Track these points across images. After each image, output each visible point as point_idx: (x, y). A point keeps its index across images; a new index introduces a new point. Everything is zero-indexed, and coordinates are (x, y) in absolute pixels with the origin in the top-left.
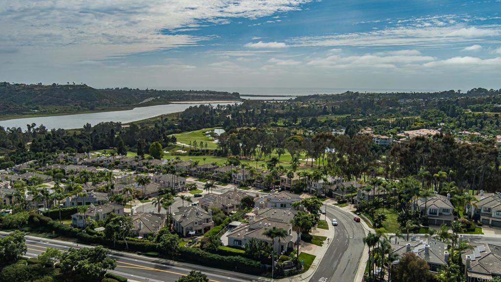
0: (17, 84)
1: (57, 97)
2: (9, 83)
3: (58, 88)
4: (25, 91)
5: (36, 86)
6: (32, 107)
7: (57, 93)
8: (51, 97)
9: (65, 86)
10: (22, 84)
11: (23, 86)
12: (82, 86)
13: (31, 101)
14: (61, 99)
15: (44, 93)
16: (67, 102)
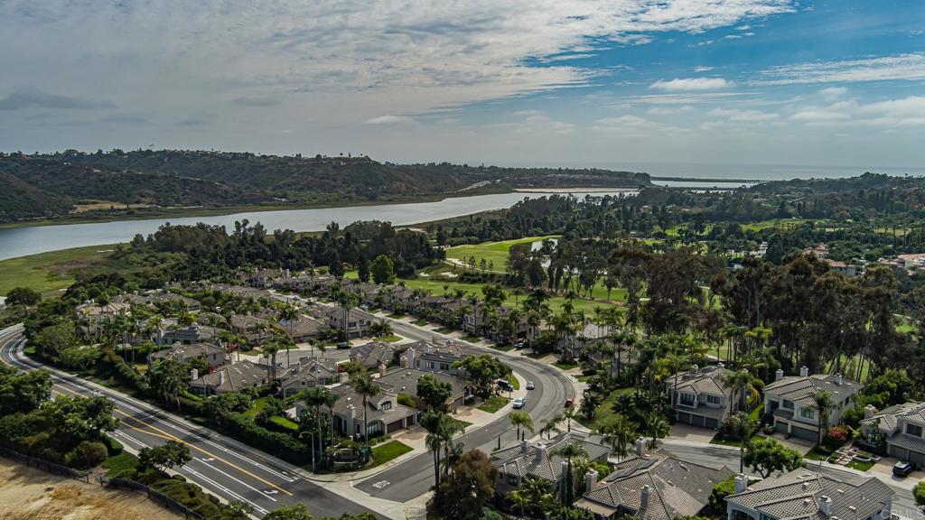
0: (264, 157)
1: (322, 178)
2: (253, 155)
3: (324, 162)
4: (274, 167)
5: (291, 159)
6: (279, 194)
7: (321, 172)
8: (311, 178)
9: (336, 159)
10: (272, 156)
11: (272, 159)
12: (362, 159)
13: (281, 183)
14: (327, 181)
15: (302, 170)
16: (335, 186)
